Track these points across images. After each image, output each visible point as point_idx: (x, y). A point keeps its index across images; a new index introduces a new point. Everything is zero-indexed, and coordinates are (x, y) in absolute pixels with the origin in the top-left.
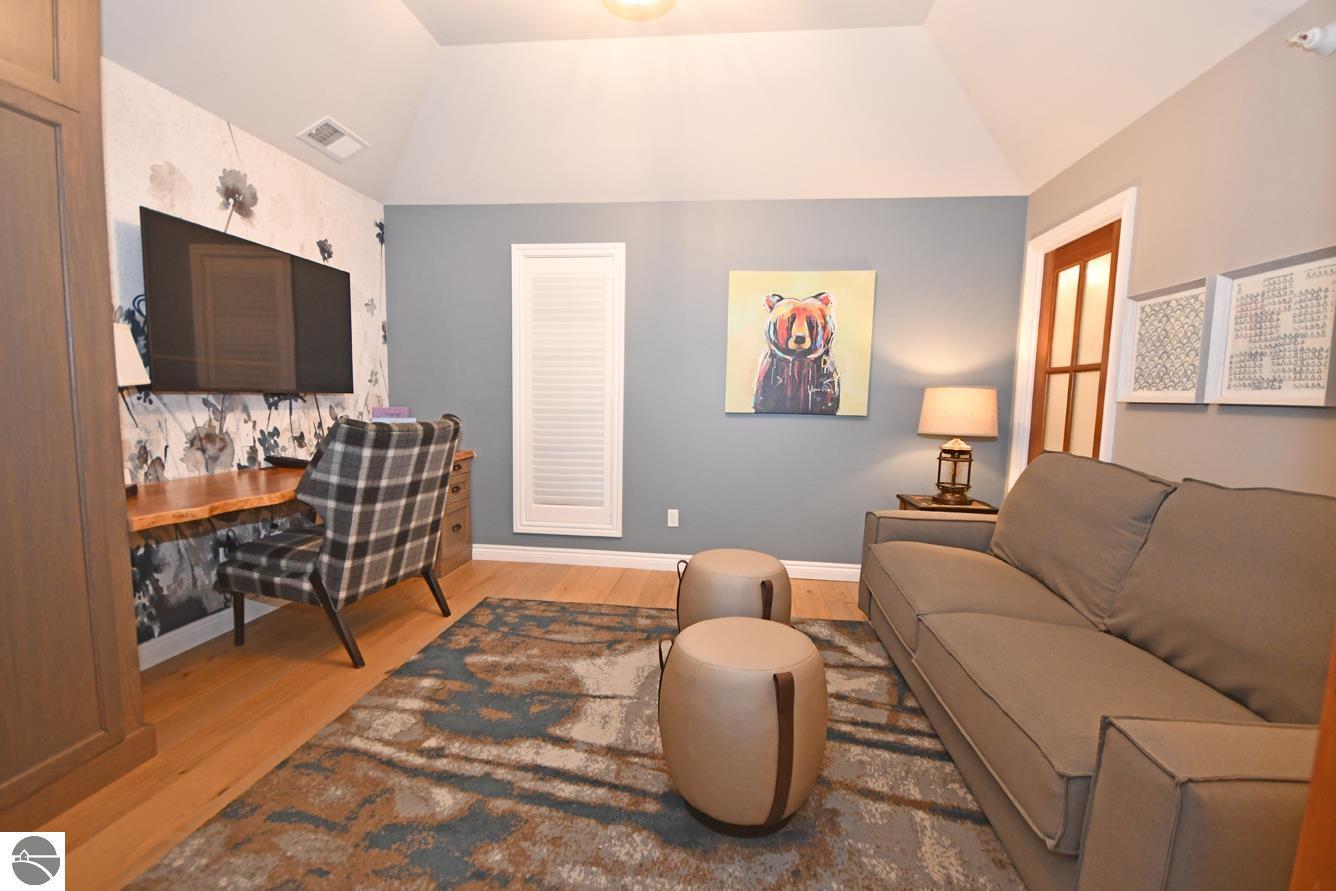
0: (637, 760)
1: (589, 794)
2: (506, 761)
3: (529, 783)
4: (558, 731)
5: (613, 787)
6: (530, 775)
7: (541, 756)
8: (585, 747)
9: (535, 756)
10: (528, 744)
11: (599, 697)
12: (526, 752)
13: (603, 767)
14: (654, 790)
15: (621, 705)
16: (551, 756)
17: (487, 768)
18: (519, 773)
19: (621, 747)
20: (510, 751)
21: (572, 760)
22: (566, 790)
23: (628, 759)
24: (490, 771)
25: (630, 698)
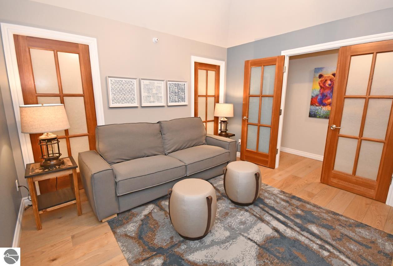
0: (257, 215)
1: (275, 214)
2: (296, 232)
3: (290, 223)
4: (276, 234)
5: (268, 213)
6: (289, 224)
7: (284, 229)
8: (270, 225)
9: (286, 229)
10: (288, 235)
11: (254, 242)
12: (289, 233)
13: (267, 218)
14: (258, 208)
15: (249, 234)
16: (281, 227)
17: (302, 233)
18: (292, 227)
19: (259, 220)
20: (294, 235)
21: (275, 223)
22: (279, 216)
23: (259, 216)
24: (301, 231)
25: (243, 236)
